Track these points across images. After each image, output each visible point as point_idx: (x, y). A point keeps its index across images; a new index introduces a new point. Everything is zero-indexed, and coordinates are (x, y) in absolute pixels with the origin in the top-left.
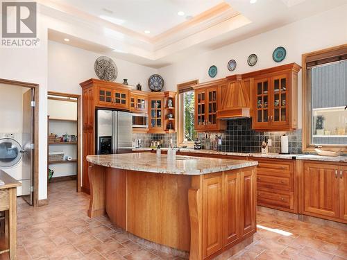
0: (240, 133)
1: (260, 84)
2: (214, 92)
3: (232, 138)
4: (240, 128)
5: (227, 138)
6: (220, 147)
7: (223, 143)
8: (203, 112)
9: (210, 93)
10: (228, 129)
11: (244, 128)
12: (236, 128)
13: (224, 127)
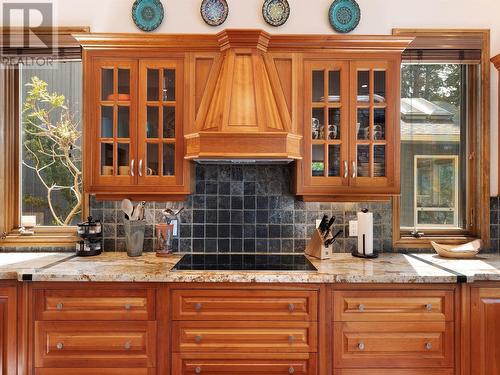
0: (237, 203)
1: (318, 76)
2: (170, 74)
3: (211, 216)
4: (238, 188)
5: (198, 216)
6: (175, 242)
7: (184, 231)
8: (125, 133)
9: (153, 74)
10: (199, 189)
11: (249, 189)
12: (226, 188)
13: (188, 185)
